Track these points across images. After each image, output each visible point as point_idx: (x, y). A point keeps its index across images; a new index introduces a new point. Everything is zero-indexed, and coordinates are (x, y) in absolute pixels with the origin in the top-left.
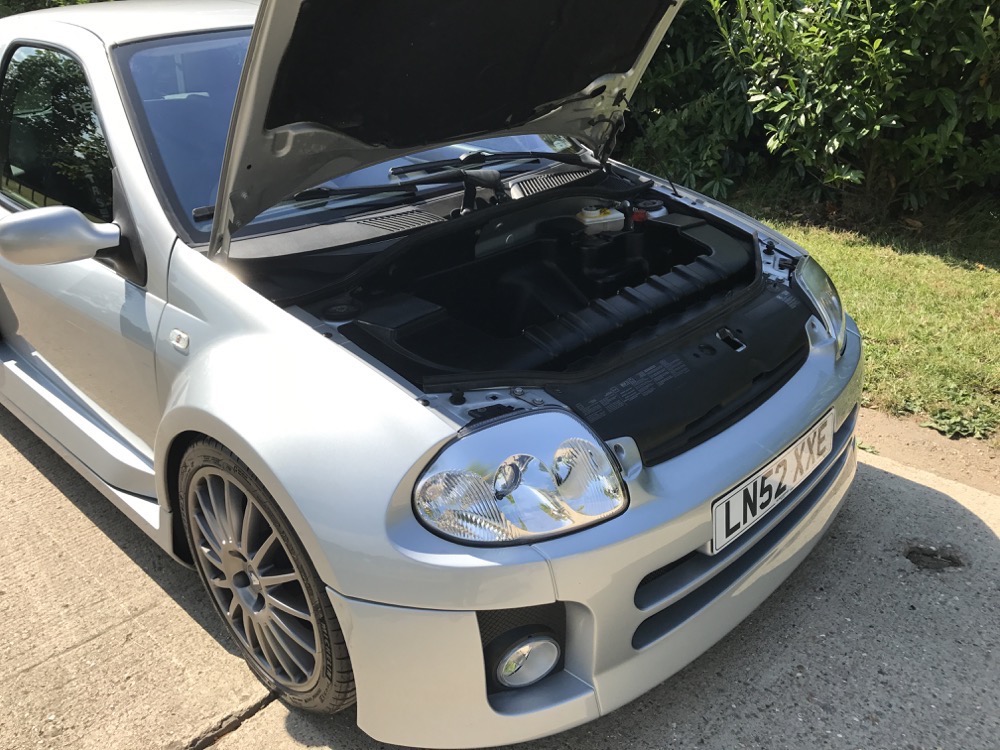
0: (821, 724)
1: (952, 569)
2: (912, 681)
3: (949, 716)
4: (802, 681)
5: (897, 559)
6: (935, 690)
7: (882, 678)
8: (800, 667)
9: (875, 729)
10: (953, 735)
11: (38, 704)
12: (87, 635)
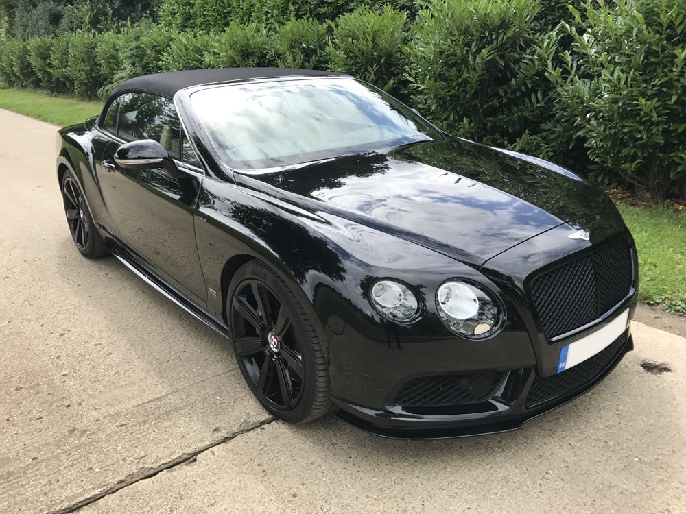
0: (583, 427)
1: (665, 373)
2: (634, 414)
3: (650, 430)
4: (576, 411)
5: (636, 367)
6: (645, 419)
7: (618, 412)
8: (575, 406)
9: (610, 431)
10: (651, 436)
11: (211, 393)
12: (228, 370)
